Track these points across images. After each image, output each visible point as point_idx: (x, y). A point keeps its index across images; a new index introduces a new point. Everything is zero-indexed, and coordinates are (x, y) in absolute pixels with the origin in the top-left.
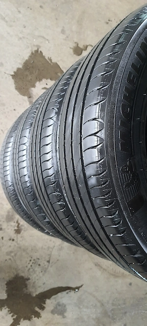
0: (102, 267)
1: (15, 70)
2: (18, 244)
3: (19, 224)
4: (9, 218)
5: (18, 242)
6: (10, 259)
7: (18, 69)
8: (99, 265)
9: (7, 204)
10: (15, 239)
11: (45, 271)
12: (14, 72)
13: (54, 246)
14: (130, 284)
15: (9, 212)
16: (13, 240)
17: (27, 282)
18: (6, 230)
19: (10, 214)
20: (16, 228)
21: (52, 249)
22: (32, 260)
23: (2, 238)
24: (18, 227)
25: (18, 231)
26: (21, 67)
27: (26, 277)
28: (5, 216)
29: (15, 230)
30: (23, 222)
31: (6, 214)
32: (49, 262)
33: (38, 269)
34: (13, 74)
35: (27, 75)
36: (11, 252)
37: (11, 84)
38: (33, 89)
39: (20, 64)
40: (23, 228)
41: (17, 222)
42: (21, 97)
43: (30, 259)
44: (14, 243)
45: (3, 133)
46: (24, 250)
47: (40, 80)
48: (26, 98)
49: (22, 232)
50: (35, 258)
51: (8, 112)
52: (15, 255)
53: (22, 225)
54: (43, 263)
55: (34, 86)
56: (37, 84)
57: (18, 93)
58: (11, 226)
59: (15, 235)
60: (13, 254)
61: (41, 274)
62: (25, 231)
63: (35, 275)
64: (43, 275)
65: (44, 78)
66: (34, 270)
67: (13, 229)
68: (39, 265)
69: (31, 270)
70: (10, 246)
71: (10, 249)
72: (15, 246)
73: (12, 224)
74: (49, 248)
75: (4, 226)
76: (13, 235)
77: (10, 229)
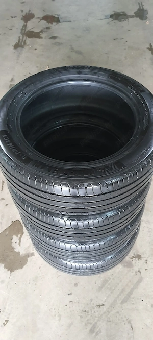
1: (7, 269)
2: (149, 256)
3: (133, 257)
4: (129, 265)
5: (147, 256)
7: (5, 267)
9: (119, 268)
10: (145, 259)
13: (147, 227)
15: (125, 266)
16: (146, 260)
18: (139, 267)
19: (126, 264)
20: (137, 259)
21: (149, 228)
23: (146, 270)
24: (135, 258)
25: (139, 257)
26: (3, 265)
28: (129, 269)
29: (138, 260)
30: (131, 254)
31: (126, 268)
34: (9, 271)
35: (10, 260)
37: (18, 273)
38: (21, 254)
40: (136, 254)
41: (132, 258)
42: (28, 263)
44: (148, 260)
45: (59, 276)
47: (13, 248)
48: (29, 259)
49: (139, 254)
51: (42, 273)
55: (19, 253)
56: (16, 250)
57: (25, 266)
58: (135, 263)
59: (143, 259)
62: (138, 252)
65: (11, 245)
67: (138, 261)
70: (152, 263)
72: (151, 259)
73: (133, 262)
74: (149, 232)
75: (136, 269)
76: (142, 261)
77: (138, 264)
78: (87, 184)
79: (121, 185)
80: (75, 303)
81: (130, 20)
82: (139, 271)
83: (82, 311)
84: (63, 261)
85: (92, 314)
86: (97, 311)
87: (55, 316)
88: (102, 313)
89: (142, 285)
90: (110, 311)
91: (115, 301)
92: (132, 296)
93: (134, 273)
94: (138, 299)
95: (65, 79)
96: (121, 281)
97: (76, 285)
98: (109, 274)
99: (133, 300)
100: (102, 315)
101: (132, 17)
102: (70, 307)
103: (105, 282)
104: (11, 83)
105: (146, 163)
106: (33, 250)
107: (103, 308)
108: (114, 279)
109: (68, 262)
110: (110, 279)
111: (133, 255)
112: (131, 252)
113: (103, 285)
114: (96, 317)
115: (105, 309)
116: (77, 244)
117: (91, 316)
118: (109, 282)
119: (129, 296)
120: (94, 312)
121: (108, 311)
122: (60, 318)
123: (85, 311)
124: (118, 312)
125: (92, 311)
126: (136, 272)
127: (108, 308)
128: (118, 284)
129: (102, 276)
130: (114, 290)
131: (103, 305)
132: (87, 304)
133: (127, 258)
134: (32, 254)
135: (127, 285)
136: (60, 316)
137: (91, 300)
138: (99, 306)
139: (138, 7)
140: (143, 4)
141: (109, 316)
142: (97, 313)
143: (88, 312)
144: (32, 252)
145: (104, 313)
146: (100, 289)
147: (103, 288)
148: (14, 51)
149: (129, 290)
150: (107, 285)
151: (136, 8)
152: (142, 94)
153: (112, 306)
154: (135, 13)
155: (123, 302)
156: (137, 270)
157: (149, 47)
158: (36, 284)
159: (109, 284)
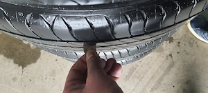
1: (17, 65)
5: (180, 38)
7: (15, 62)
10: (178, 41)
12: (19, 66)
16: (179, 43)
18: (170, 50)
20: (168, 42)
23: (178, 53)
25: (171, 40)
26: (12, 61)
28: (158, 54)
34: (21, 67)
35: (20, 54)
36: (190, 43)
37: (31, 68)
39: (9, 62)
42: (42, 56)
44: (181, 42)
57: (39, 59)
58: (166, 46)
59: (175, 42)
60: (192, 41)
67: (169, 44)
70: (185, 45)
71: (187, 44)
72: (184, 40)
73: (164, 46)
75: (167, 53)
76: (174, 44)
77: (169, 47)
82: (171, 55)
91: (144, 89)
92: (162, 83)
93: (165, 58)
94: (169, 85)
96: (150, 68)
99: (164, 86)
103: (133, 70)
108: (142, 66)
110: (138, 66)
113: (130, 74)
118: (137, 69)
119: (160, 83)
126: (167, 57)
128: (147, 71)
130: (143, 77)
135: (157, 71)
146: (127, 78)
147: (131, 77)
149: (160, 76)
150: (134, 73)
155: (152, 90)
156: (169, 54)
158: (54, 79)
159: (137, 72)
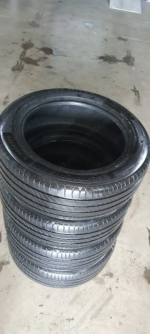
0: (133, 213)
2: (121, 275)
3: (106, 274)
4: (101, 282)
5: (119, 275)
6: (132, 282)
8: (132, 215)
9: (91, 284)
10: (117, 277)
11: (139, 255)
13: (121, 247)
14: (143, 194)
15: (97, 283)
16: (118, 279)
17: (148, 269)
18: (110, 284)
19: (98, 281)
20: (109, 277)
21: (122, 249)
22: (131, 264)
23: (117, 288)
24: (108, 275)
25: (111, 275)
27: (144, 269)
28: (100, 285)
29: (110, 278)
30: (104, 271)
31: (98, 285)
32: (132, 252)
33: (138, 260)
36: (127, 281)
40: (108, 271)
41: (104, 276)
42: (3, 271)
43: (131, 266)
44: (120, 278)
45: (33, 286)
46: (125, 271)
48: (4, 267)
49: (111, 272)
50: (130, 262)
51: (16, 282)
52: (129, 277)
53: (107, 272)
54: (133, 256)
58: (107, 280)
59: (114, 277)
60: (129, 280)
61: (142, 258)
62: (111, 270)
63: (143, 262)
64: (142, 256)
66: (139, 263)
68: (135, 259)
69: (139, 265)
70: (123, 281)
71: (125, 281)
72: (122, 278)
73: (106, 279)
74: (122, 252)
75: (108, 286)
76: (114, 279)
77: (109, 282)
78: (81, 188)
79: (110, 193)
80: (46, 315)
81: (119, 63)
82: (110, 289)
83: (52, 323)
84: (40, 270)
85: (61, 327)
86: (67, 325)
87: (24, 326)
88: (71, 327)
89: (112, 302)
90: (79, 325)
91: (85, 316)
92: (102, 312)
93: (105, 290)
94: (107, 316)
95: (66, 99)
96: (92, 297)
97: (48, 297)
98: (81, 289)
99: (102, 316)
100: (71, 329)
101: (120, 61)
102: (40, 319)
103: (77, 296)
104: (6, 100)
105: (133, 177)
106: (9, 259)
107: (73, 323)
108: (85, 294)
109: (45, 272)
110: (82, 293)
111: (105, 273)
112: (104, 269)
113: (74, 300)
114: (64, 330)
115: (74, 324)
116: (58, 251)
117: (60, 329)
118: (81, 296)
119: (99, 313)
120: (64, 325)
121: (77, 326)
122: (29, 329)
123: (55, 324)
124: (87, 328)
125: (61, 325)
126: (107, 289)
127: (78, 323)
128: (89, 299)
129: (74, 290)
130: (85, 304)
131: (73, 319)
132: (58, 317)
133: (100, 275)
134: (8, 263)
135: (98, 301)
136: (29, 326)
137: (62, 313)
138: (69, 320)
139: (126, 54)
140: (131, 52)
141: (78, 330)
142: (66, 327)
143: (57, 325)
144: (7, 260)
145: (74, 327)
146: (72, 303)
147: (75, 303)
148: (12, 72)
149: (100, 306)
150: (79, 299)
151: (125, 55)
152: (132, 120)
153: (82, 321)
154: (123, 58)
155: (92, 318)
156: (109, 287)
157: (133, 88)
158: (8, 293)
159: (81, 299)
